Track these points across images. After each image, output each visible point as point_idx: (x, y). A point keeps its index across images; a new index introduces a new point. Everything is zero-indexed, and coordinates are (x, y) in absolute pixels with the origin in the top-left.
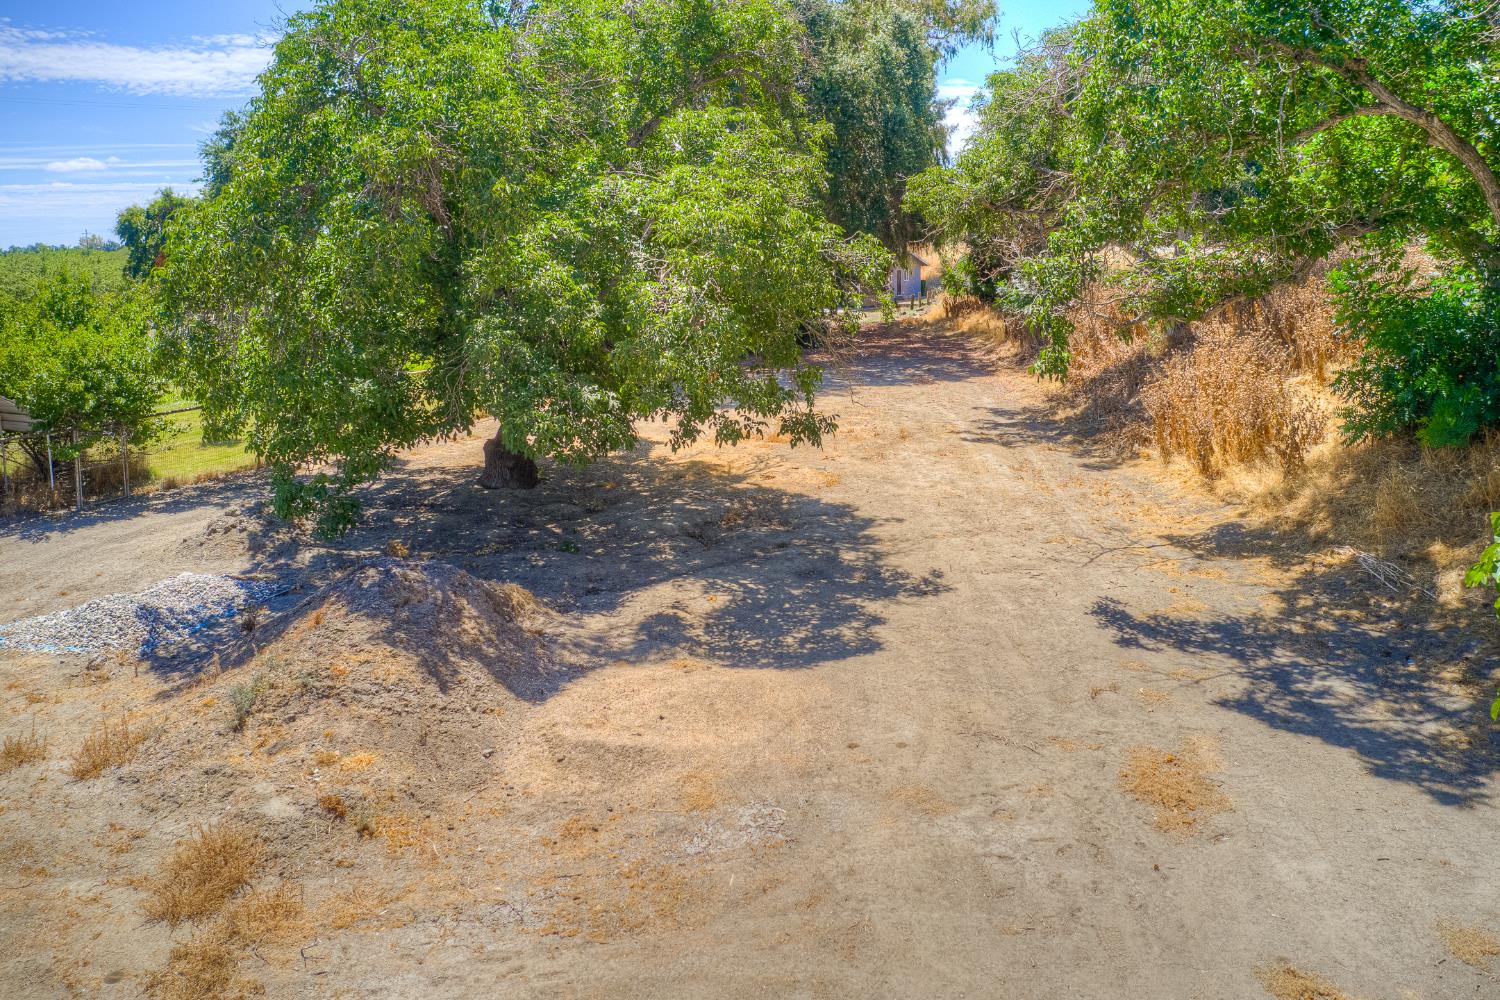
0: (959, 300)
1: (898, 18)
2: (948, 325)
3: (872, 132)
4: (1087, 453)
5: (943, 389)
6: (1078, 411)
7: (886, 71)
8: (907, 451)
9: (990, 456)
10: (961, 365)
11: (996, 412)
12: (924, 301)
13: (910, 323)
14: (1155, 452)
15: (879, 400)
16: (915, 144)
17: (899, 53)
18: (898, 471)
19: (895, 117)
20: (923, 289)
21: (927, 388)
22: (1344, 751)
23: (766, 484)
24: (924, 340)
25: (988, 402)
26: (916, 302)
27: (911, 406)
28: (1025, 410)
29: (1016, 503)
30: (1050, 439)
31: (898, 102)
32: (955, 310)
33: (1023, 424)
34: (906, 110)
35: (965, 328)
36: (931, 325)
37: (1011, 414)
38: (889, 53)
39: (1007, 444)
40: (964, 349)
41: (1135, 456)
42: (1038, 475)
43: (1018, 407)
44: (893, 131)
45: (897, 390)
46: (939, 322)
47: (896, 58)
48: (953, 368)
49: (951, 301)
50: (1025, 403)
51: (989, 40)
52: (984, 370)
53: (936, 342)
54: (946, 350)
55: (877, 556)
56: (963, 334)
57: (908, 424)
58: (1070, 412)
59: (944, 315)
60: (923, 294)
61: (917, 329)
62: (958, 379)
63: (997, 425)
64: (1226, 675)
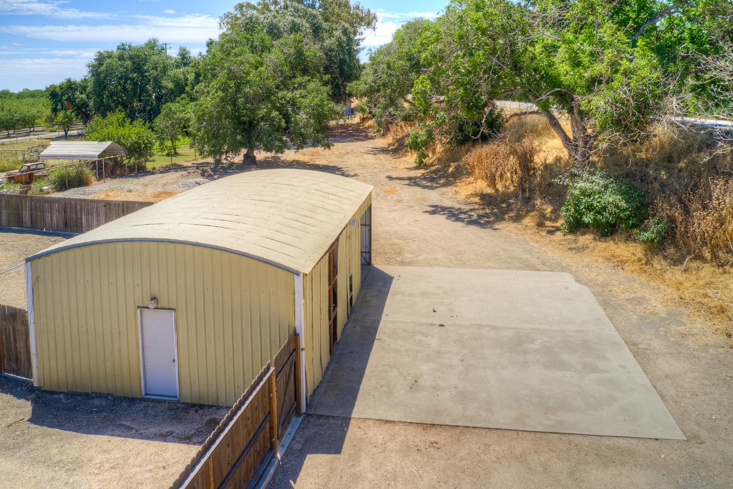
0: (365, 116)
1: (343, 26)
2: (361, 125)
3: (335, 63)
4: (395, 156)
5: (359, 143)
6: (395, 147)
7: (340, 45)
8: (349, 156)
9: (370, 156)
10: (365, 137)
11: (373, 148)
12: (353, 116)
13: (348, 124)
14: (410, 154)
15: (339, 146)
16: (349, 67)
17: (344, 39)
18: (346, 160)
19: (343, 59)
20: (352, 112)
21: (353, 143)
22: (419, 188)
23: (315, 163)
24: (353, 130)
25: (371, 146)
26: (350, 117)
27: (349, 147)
28: (381, 148)
29: (374, 164)
30: (387, 153)
31: (344, 55)
32: (364, 120)
33: (380, 151)
34: (347, 57)
35: (367, 126)
36: (355, 125)
37: (377, 148)
38: (341, 39)
39: (375, 154)
40: (366, 132)
41: (406, 155)
42: (381, 160)
43: (380, 147)
44: (342, 64)
45: (345, 144)
46: (358, 124)
47: (343, 41)
48: (362, 138)
49: (362, 116)
50: (382, 146)
51: (374, 28)
52: (372, 138)
53: (357, 130)
54: (360, 133)
55: (344, 172)
56: (366, 128)
57: (349, 151)
58: (393, 147)
59: (360, 122)
60: (352, 114)
61: (350, 127)
62: (364, 141)
63: (373, 151)
64: (407, 182)
